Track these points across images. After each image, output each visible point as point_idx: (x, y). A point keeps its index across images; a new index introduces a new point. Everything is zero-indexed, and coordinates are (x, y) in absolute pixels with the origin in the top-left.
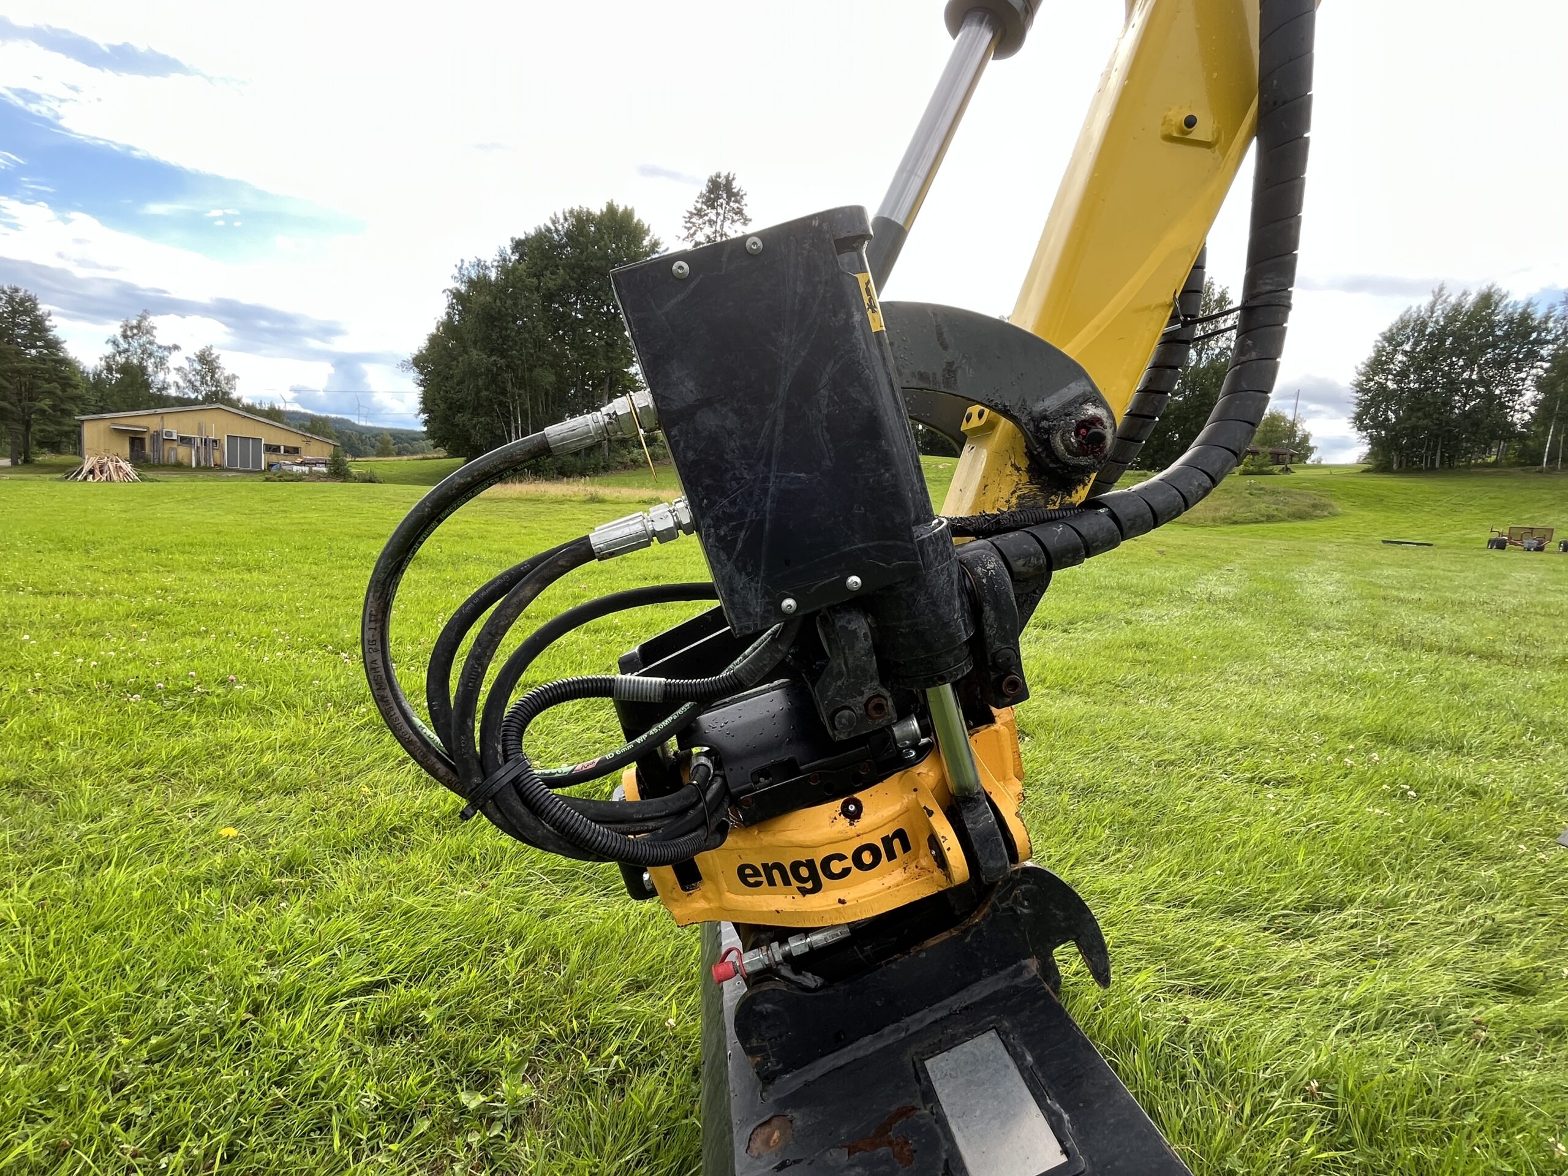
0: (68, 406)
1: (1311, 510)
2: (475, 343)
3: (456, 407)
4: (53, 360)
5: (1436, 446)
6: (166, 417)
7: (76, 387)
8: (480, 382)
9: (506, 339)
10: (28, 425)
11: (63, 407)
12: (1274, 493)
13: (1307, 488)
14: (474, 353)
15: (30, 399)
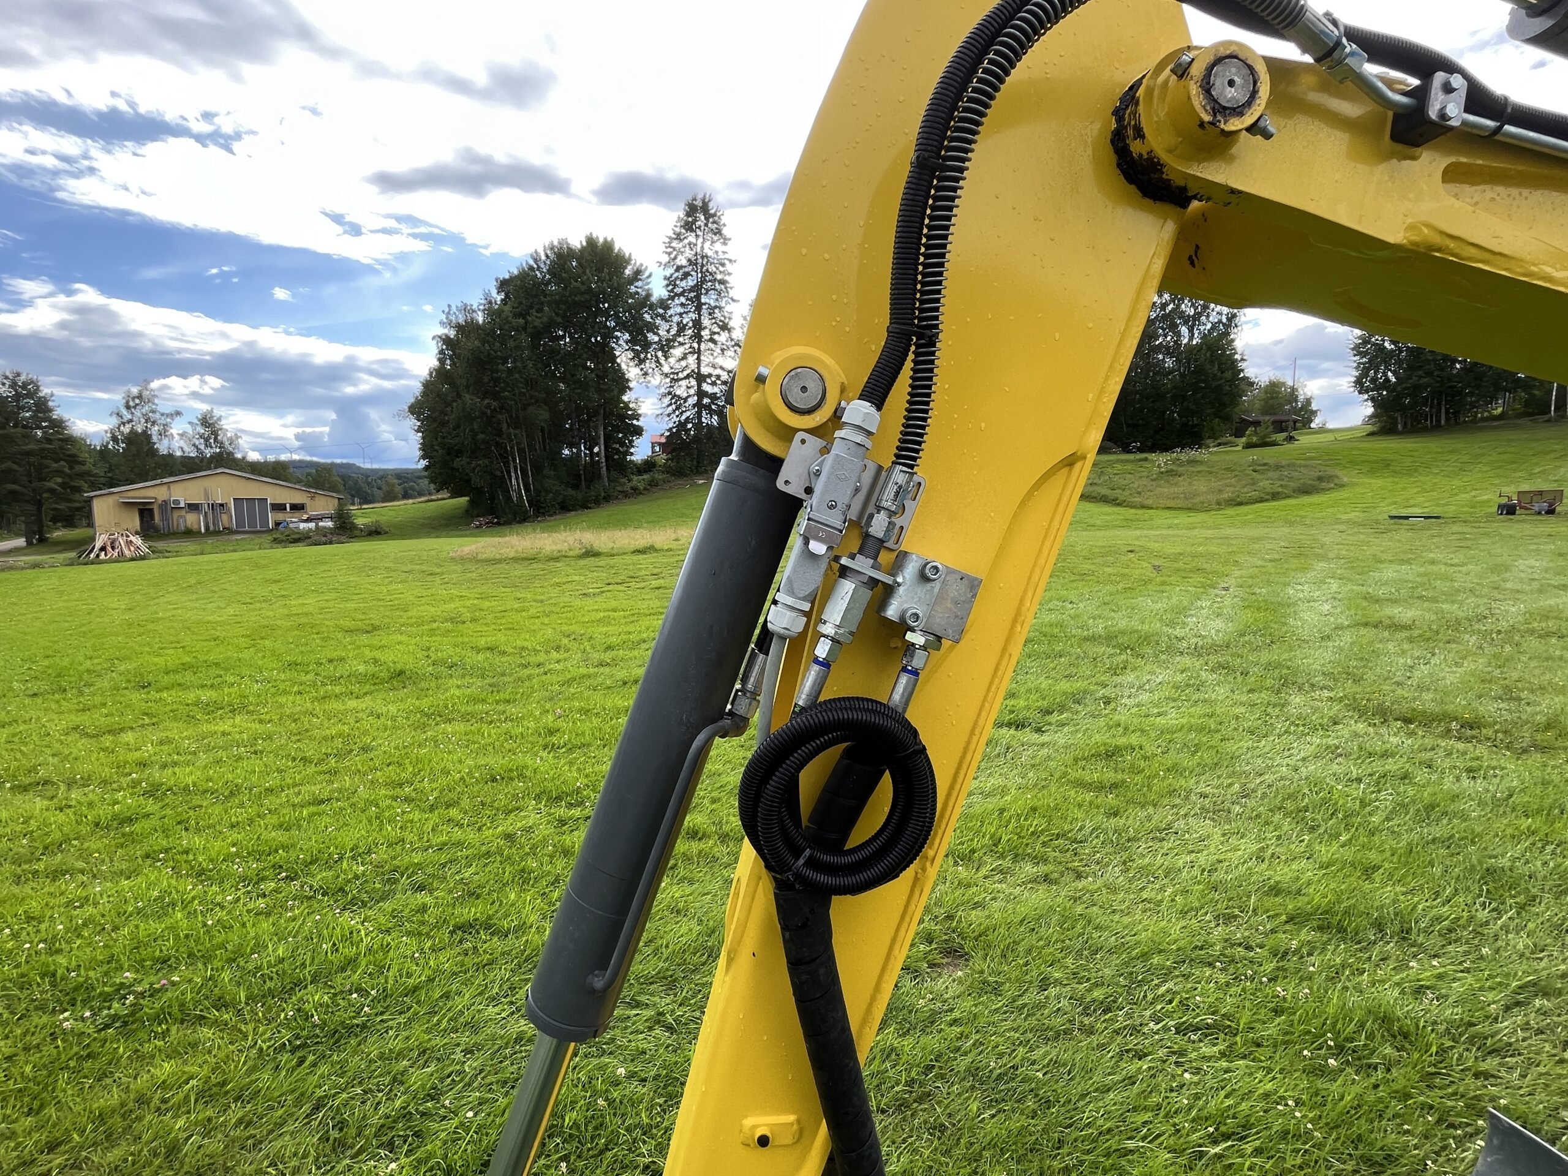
0: (76, 483)
1: (1317, 483)
2: (467, 387)
3: (455, 452)
4: (60, 440)
5: (1439, 404)
6: (172, 486)
7: (83, 463)
8: (476, 426)
9: (496, 380)
10: (39, 504)
11: (73, 484)
12: (1278, 467)
13: (1312, 458)
14: (467, 397)
15: (41, 479)
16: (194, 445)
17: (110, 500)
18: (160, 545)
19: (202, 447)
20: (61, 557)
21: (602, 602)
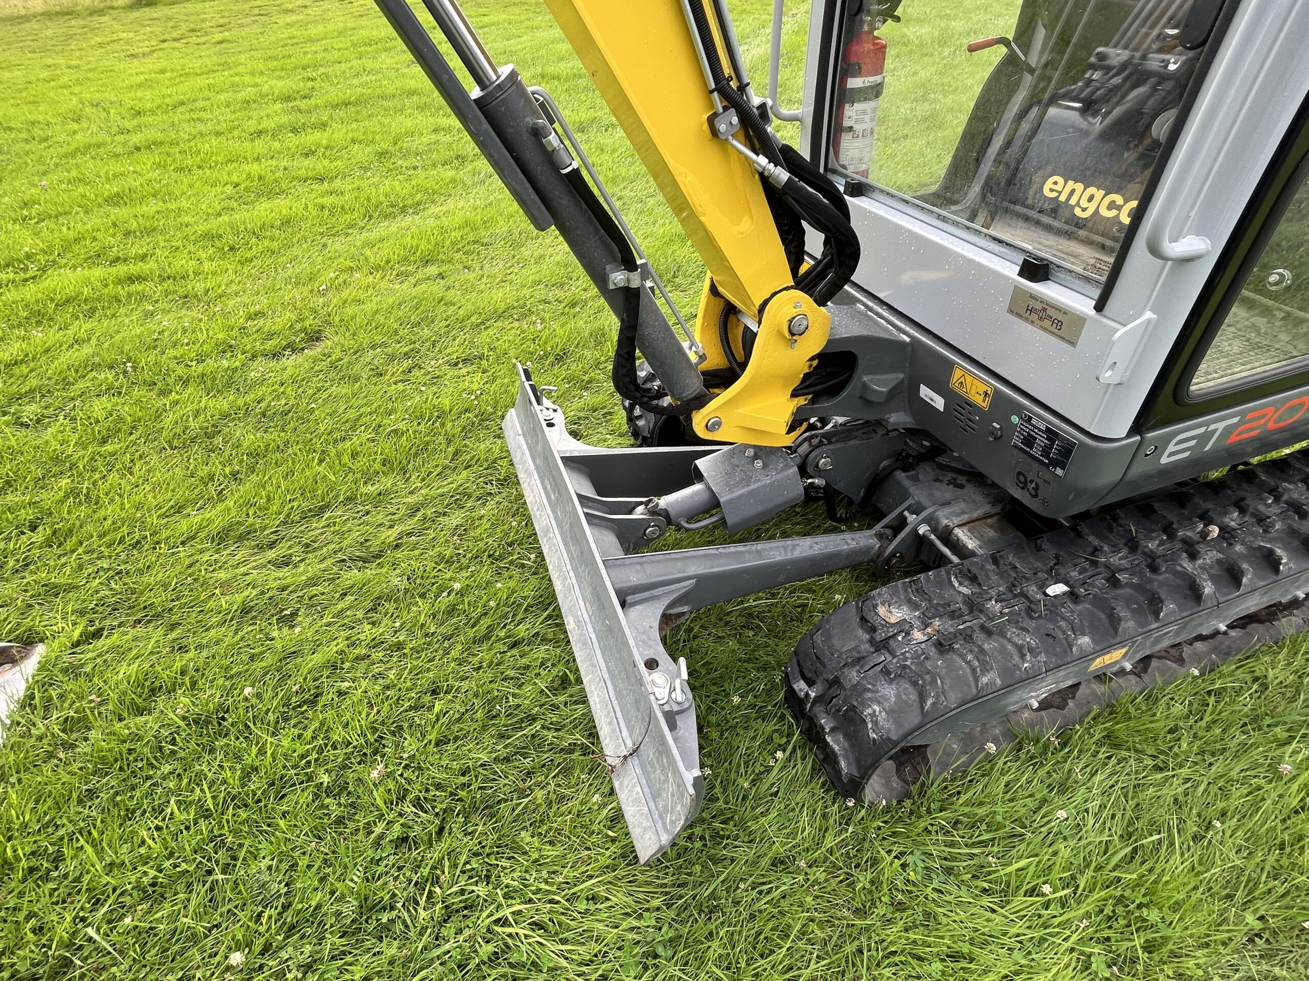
21: (150, 64)
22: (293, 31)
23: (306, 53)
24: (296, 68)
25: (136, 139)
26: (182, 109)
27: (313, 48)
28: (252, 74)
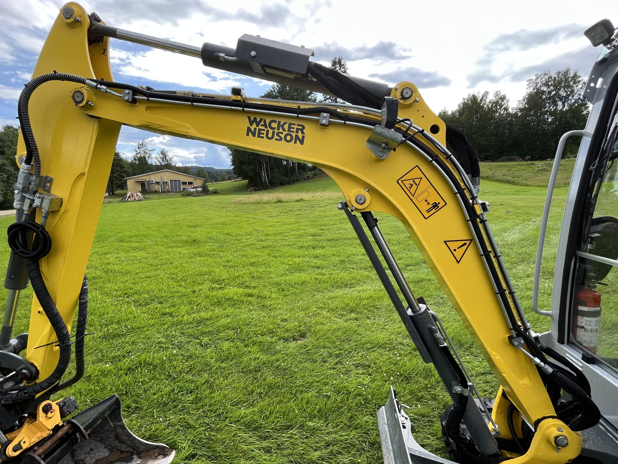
0: (122, 174)
3: (243, 163)
6: (151, 176)
7: (125, 168)
10: (112, 182)
16: (159, 161)
17: (132, 180)
18: (146, 196)
19: (161, 162)
20: (117, 200)
21: (275, 219)
22: (321, 213)
23: (324, 221)
24: (319, 225)
25: (264, 244)
26: (280, 235)
27: (326, 219)
28: (304, 226)
